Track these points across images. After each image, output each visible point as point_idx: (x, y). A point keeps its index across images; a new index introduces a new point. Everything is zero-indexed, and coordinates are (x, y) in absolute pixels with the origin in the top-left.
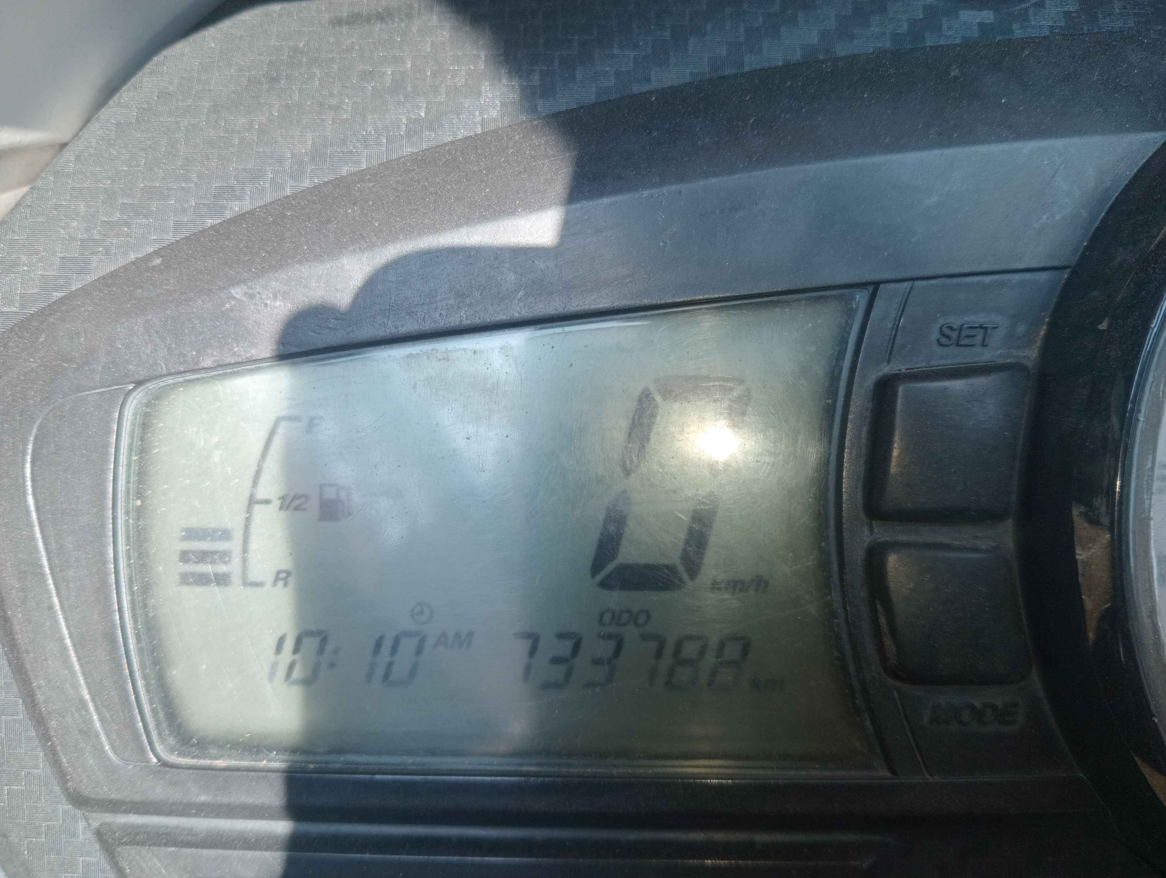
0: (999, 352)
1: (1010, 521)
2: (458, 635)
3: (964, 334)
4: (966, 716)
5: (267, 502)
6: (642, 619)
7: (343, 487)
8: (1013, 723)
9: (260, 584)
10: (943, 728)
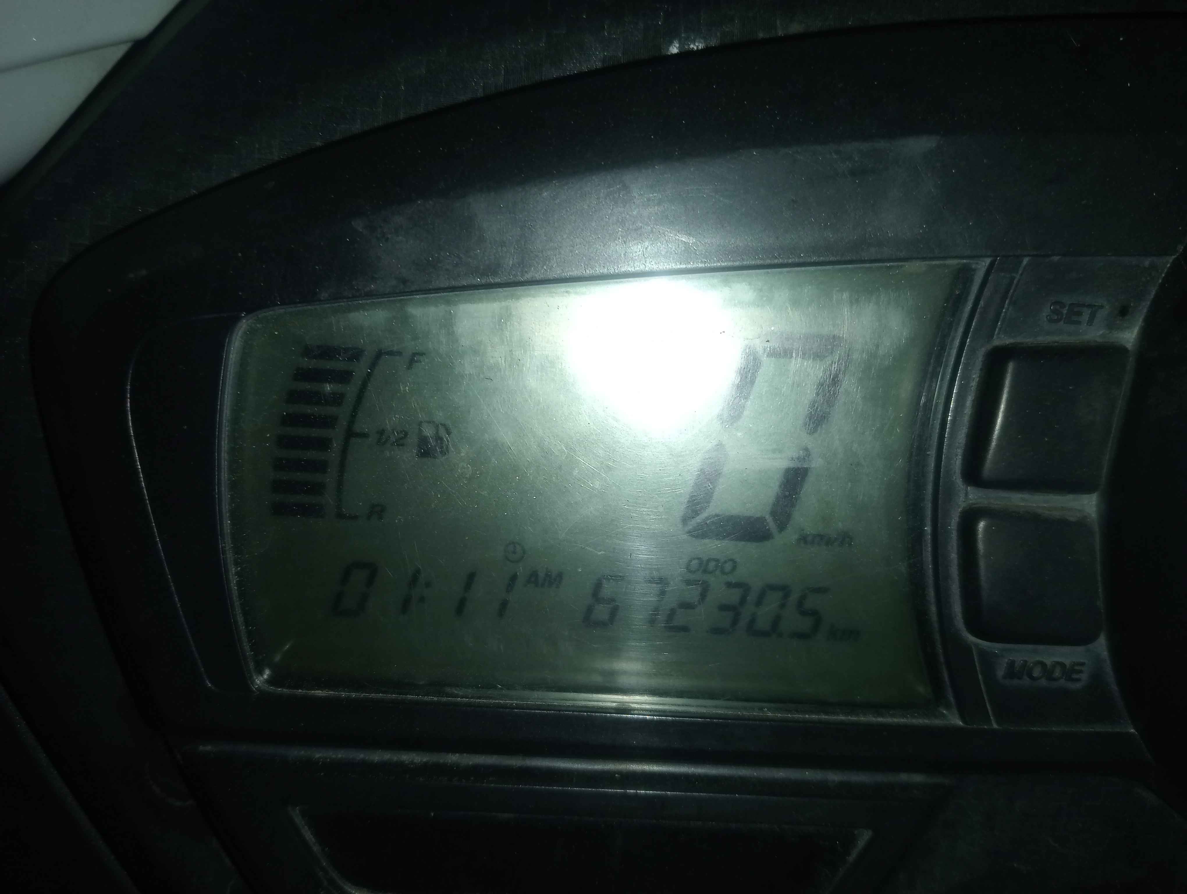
0: (1101, 332)
1: (1096, 495)
2: (548, 575)
3: (1072, 311)
4: (1037, 673)
5: (364, 435)
6: (728, 567)
7: (441, 424)
8: (1078, 680)
9: (355, 518)
10: (1016, 682)
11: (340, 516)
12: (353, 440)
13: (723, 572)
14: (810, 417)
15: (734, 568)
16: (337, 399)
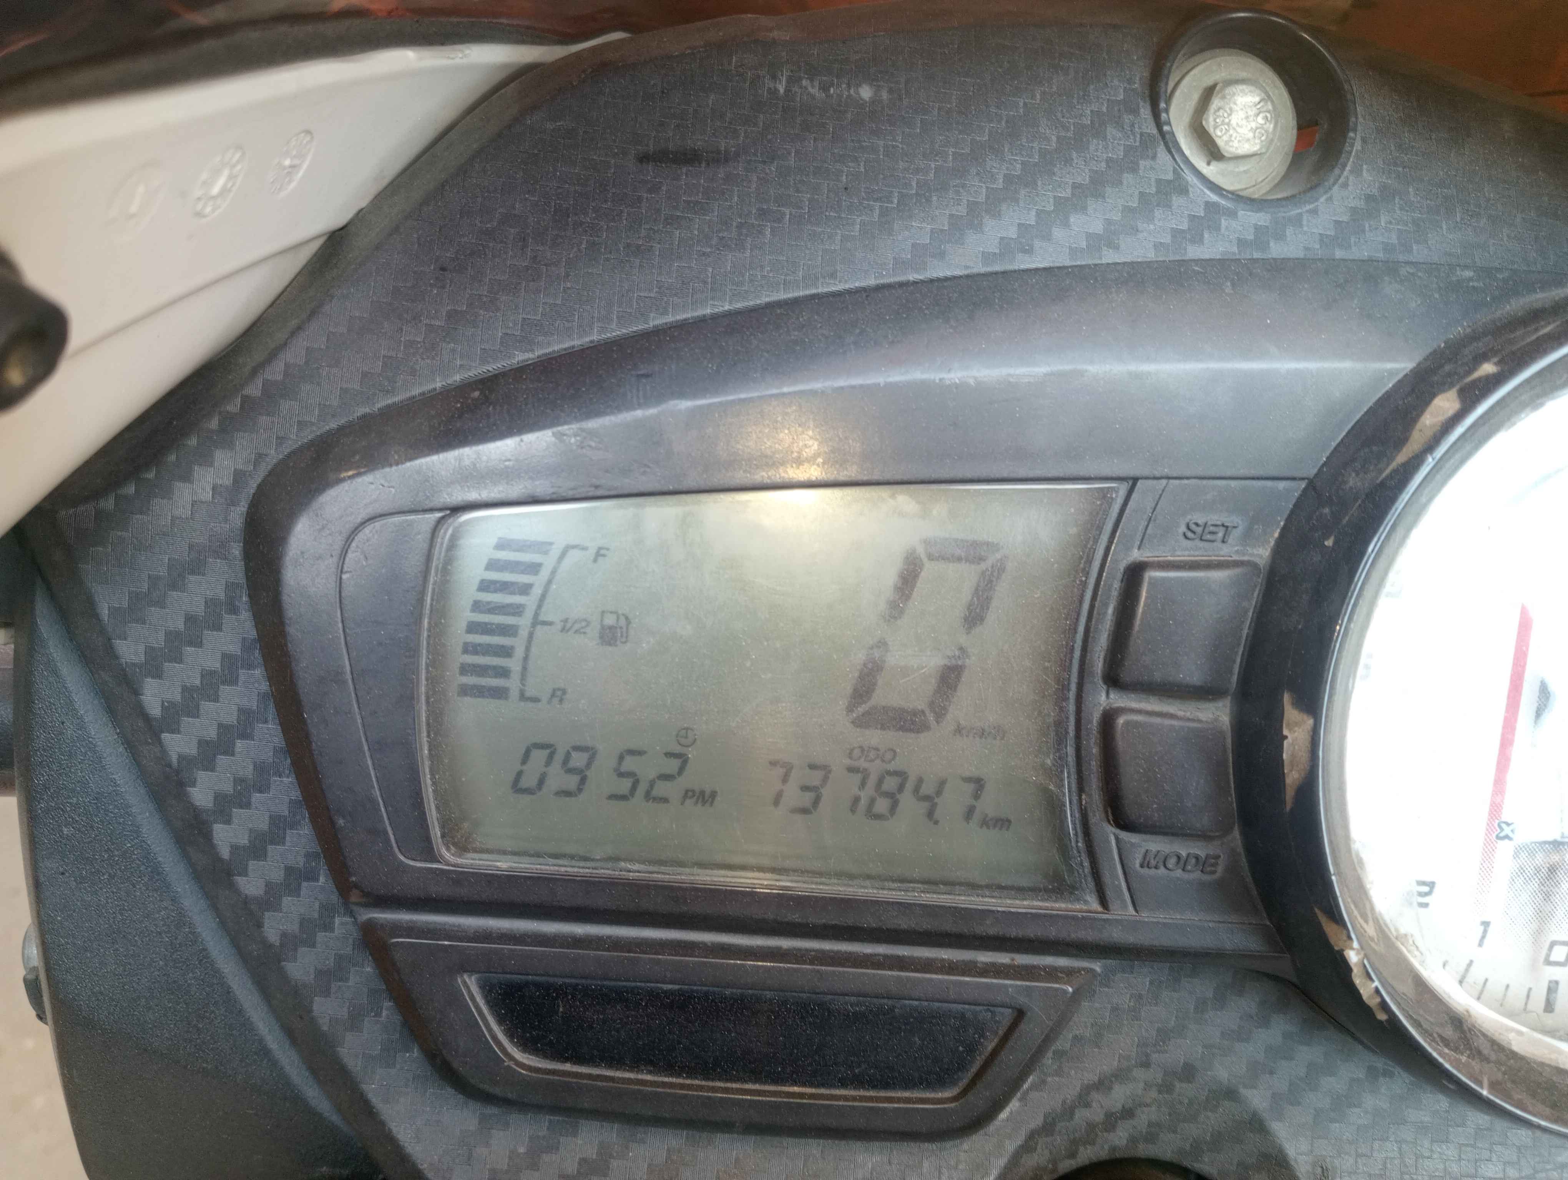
0: (1236, 548)
1: (1229, 698)
3: (1207, 530)
4: (1172, 862)
5: (550, 624)
6: (888, 756)
7: (623, 615)
8: (1214, 872)
9: (536, 700)
10: (1153, 872)
11: (523, 697)
12: (539, 627)
13: (883, 761)
14: (966, 619)
15: (894, 758)
16: (525, 589)
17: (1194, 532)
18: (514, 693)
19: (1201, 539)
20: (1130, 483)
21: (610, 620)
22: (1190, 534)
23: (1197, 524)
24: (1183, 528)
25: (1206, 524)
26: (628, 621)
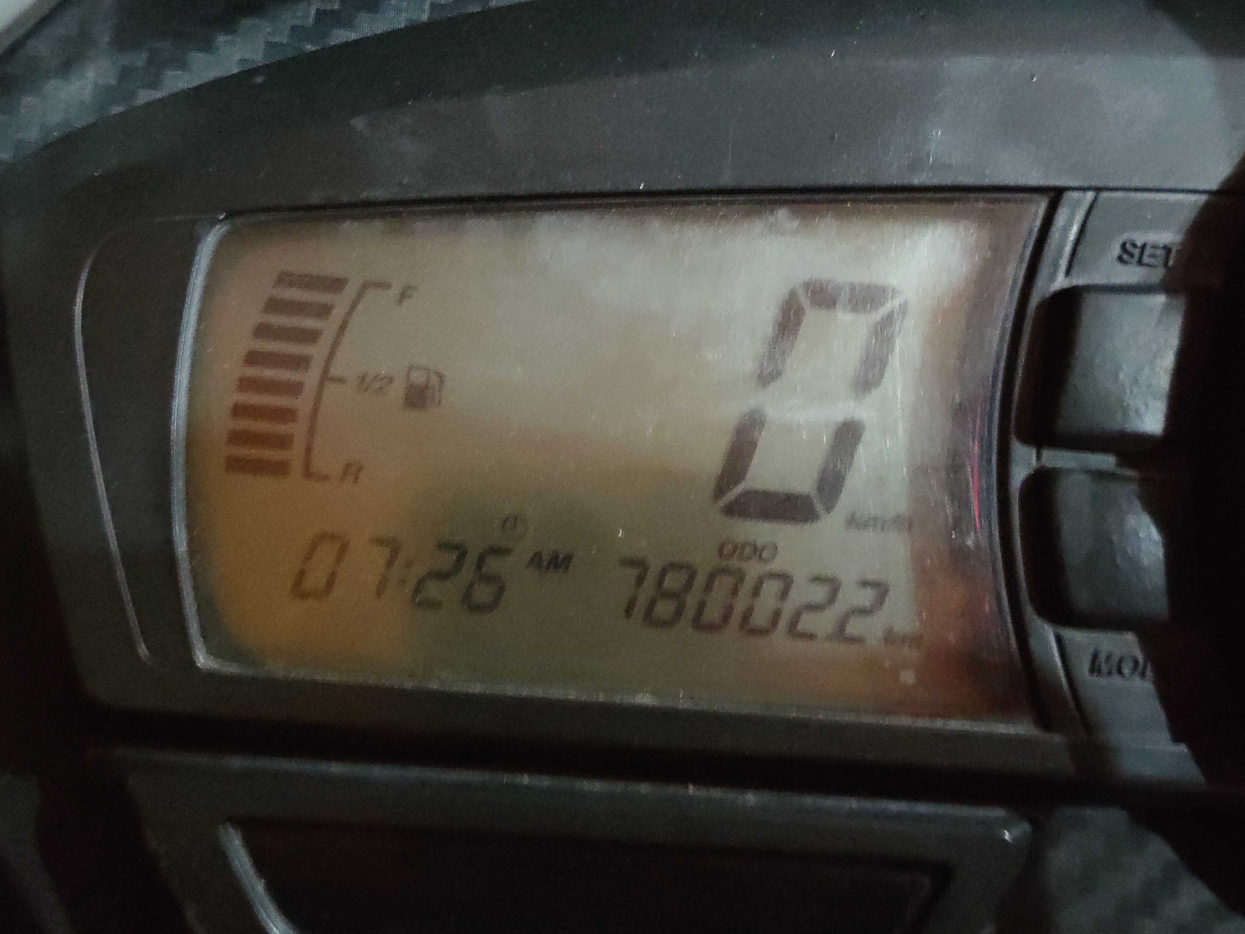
17: (1132, 255)
18: (297, 466)
19: (1140, 262)
20: (1052, 194)
21: (418, 378)
22: (1125, 257)
23: (1134, 245)
24: (1116, 250)
25: (1144, 247)
26: (441, 378)
